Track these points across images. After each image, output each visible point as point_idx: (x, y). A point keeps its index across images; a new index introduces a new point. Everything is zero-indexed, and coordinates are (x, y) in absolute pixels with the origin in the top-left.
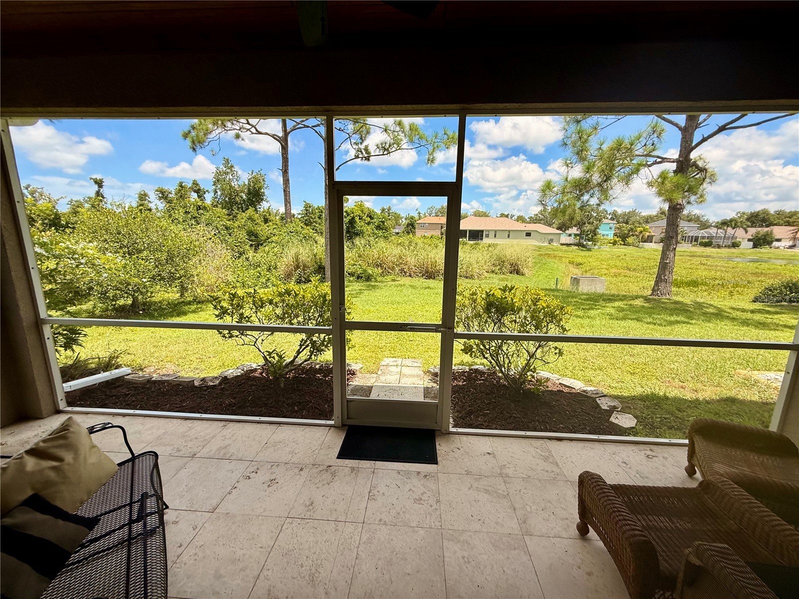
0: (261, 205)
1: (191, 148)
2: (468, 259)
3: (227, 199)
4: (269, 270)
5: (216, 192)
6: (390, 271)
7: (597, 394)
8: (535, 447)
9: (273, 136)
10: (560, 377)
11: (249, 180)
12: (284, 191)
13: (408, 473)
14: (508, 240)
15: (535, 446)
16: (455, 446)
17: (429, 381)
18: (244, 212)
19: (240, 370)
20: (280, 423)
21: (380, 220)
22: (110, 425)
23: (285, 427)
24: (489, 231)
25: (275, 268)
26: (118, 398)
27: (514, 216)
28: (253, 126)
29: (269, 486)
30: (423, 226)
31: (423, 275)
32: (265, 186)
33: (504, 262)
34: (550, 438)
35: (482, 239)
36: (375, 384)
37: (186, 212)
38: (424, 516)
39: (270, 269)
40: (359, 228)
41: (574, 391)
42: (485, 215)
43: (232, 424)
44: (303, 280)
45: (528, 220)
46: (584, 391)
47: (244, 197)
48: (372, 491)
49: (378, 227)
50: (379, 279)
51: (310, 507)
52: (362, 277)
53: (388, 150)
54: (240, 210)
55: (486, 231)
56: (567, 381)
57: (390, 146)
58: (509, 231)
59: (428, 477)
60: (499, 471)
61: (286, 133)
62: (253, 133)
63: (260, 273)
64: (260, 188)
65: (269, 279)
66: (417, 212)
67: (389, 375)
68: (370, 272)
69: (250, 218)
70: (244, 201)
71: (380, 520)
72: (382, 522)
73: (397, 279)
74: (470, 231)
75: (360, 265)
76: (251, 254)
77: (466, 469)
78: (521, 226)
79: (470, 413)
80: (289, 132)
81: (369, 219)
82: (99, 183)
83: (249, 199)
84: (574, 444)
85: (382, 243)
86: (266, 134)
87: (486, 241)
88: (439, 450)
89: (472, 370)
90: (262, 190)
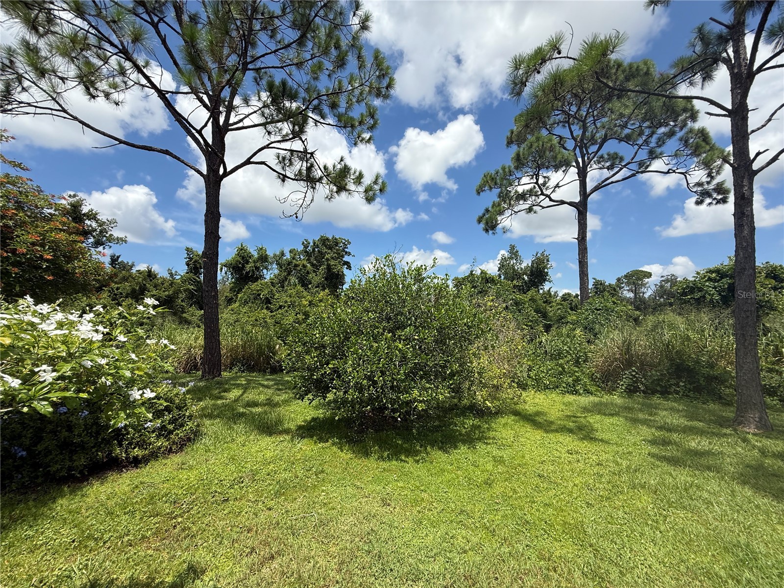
0: (543, 285)
1: (484, 230)
9: (568, 203)
11: (532, 261)
18: (525, 293)
28: (547, 196)
32: (549, 266)
47: (526, 278)
54: (521, 292)
61: (584, 194)
64: (545, 267)
69: (532, 299)
70: (526, 282)
76: (545, 337)
80: (589, 195)
83: (531, 280)
90: (546, 270)
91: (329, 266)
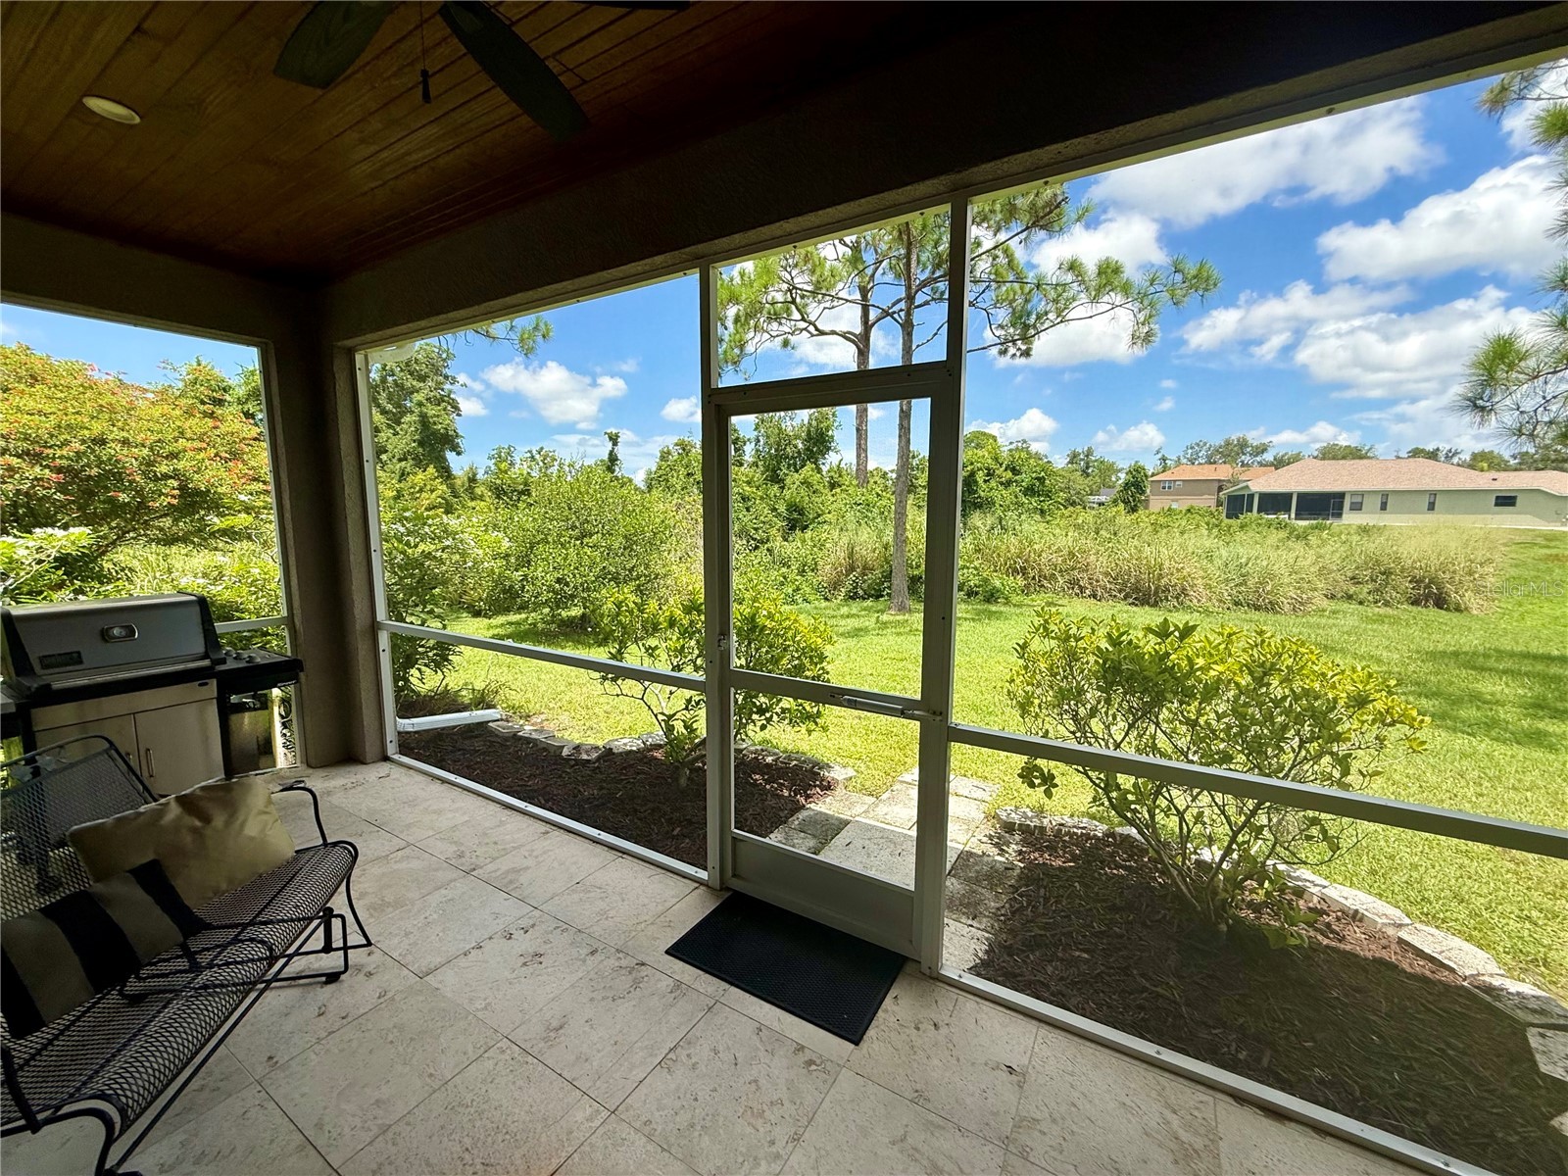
0: (825, 459)
2: (1265, 563)
3: (773, 451)
4: (802, 573)
5: (759, 441)
6: (1045, 583)
7: (1542, 1012)
8: (1168, 1106)
9: (844, 335)
10: (1407, 921)
12: (858, 430)
13: (780, 1038)
14: (1431, 517)
15: (1172, 1100)
16: (933, 1016)
17: (985, 839)
18: (797, 471)
19: (640, 742)
20: (624, 852)
21: (1034, 475)
22: (302, 785)
23: (628, 861)
24: (1362, 494)
25: (813, 570)
26: (464, 754)
27: (1456, 453)
28: (810, 323)
29: (525, 964)
30: (1167, 488)
31: (1125, 598)
32: (836, 424)
33: (1387, 573)
34: (1240, 1098)
35: (1339, 515)
36: (857, 819)
37: (688, 474)
38: (740, 1160)
39: (804, 571)
40: (982, 494)
41: (1443, 976)
42: (1354, 454)
43: (557, 833)
44: (861, 592)
45: (1512, 462)
46: (1489, 989)
47: (800, 446)
48: (679, 1049)
49: (1030, 491)
50: (1015, 599)
51: (551, 1034)
52: (977, 593)
53: (1034, 326)
54: (792, 468)
55: (1354, 494)
56: (1428, 939)
57: (1038, 318)
58: (1434, 494)
59: (813, 1067)
60: (1007, 1129)
61: (867, 326)
62: (813, 335)
63: (784, 577)
65: (798, 589)
66: (1160, 456)
67: (901, 805)
68: (997, 583)
69: (806, 483)
70: (799, 452)
71: (648, 1122)
72: (647, 1130)
73: (1060, 602)
74: (1302, 496)
75: (976, 568)
76: (777, 543)
77: (918, 1087)
78: (1482, 480)
79: (1032, 944)
80: (873, 324)
81: (1009, 474)
82: (614, 439)
83: (808, 449)
84: (1327, 1148)
85: (1031, 526)
86: (833, 333)
87: (1350, 519)
88: (886, 1011)
89: (1112, 835)
90: (830, 433)
91: (423, 417)
